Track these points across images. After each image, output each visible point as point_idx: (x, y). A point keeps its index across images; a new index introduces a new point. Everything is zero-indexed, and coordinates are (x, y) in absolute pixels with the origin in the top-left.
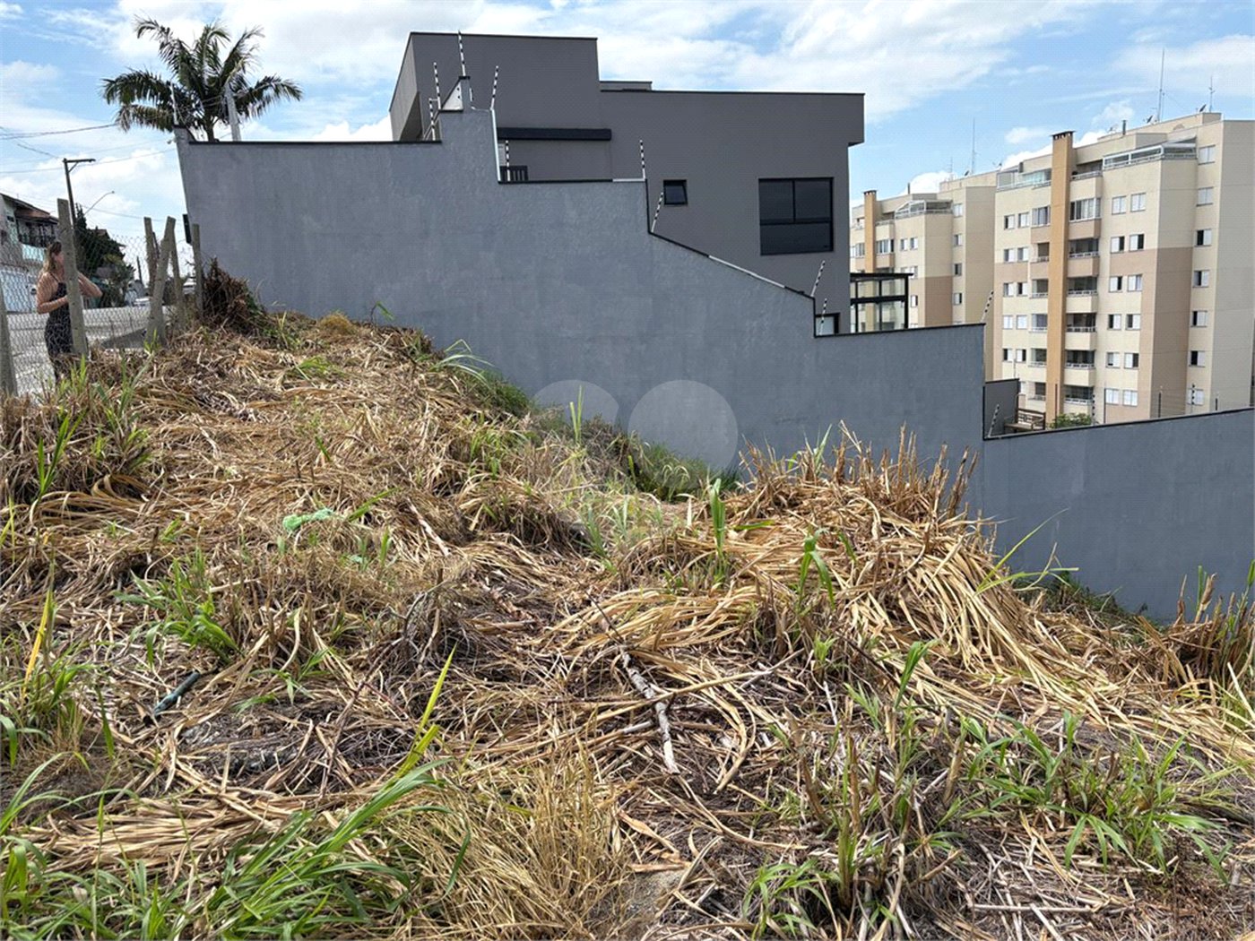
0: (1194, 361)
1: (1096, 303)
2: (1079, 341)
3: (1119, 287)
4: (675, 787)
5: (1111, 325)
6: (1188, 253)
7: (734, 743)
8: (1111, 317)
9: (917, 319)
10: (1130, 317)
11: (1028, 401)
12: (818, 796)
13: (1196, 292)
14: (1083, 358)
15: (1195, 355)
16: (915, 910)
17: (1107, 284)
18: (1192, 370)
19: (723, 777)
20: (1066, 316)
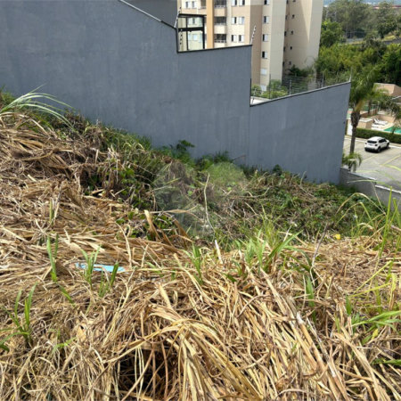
0: (263, 56)
1: (226, 29)
3: (235, 22)
5: (232, 40)
6: (261, 7)
8: (232, 36)
10: (240, 36)
13: (264, 25)
15: (264, 53)
17: (230, 20)
18: (263, 60)
20: (214, 35)
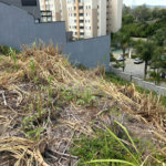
1: (83, 18)
2: (81, 25)
4: (8, 108)
6: (96, 9)
7: (20, 98)
9: (54, 20)
11: (74, 35)
12: (35, 105)
14: (82, 28)
16: (52, 119)
18: (98, 29)
19: (18, 104)
20: (79, 20)
